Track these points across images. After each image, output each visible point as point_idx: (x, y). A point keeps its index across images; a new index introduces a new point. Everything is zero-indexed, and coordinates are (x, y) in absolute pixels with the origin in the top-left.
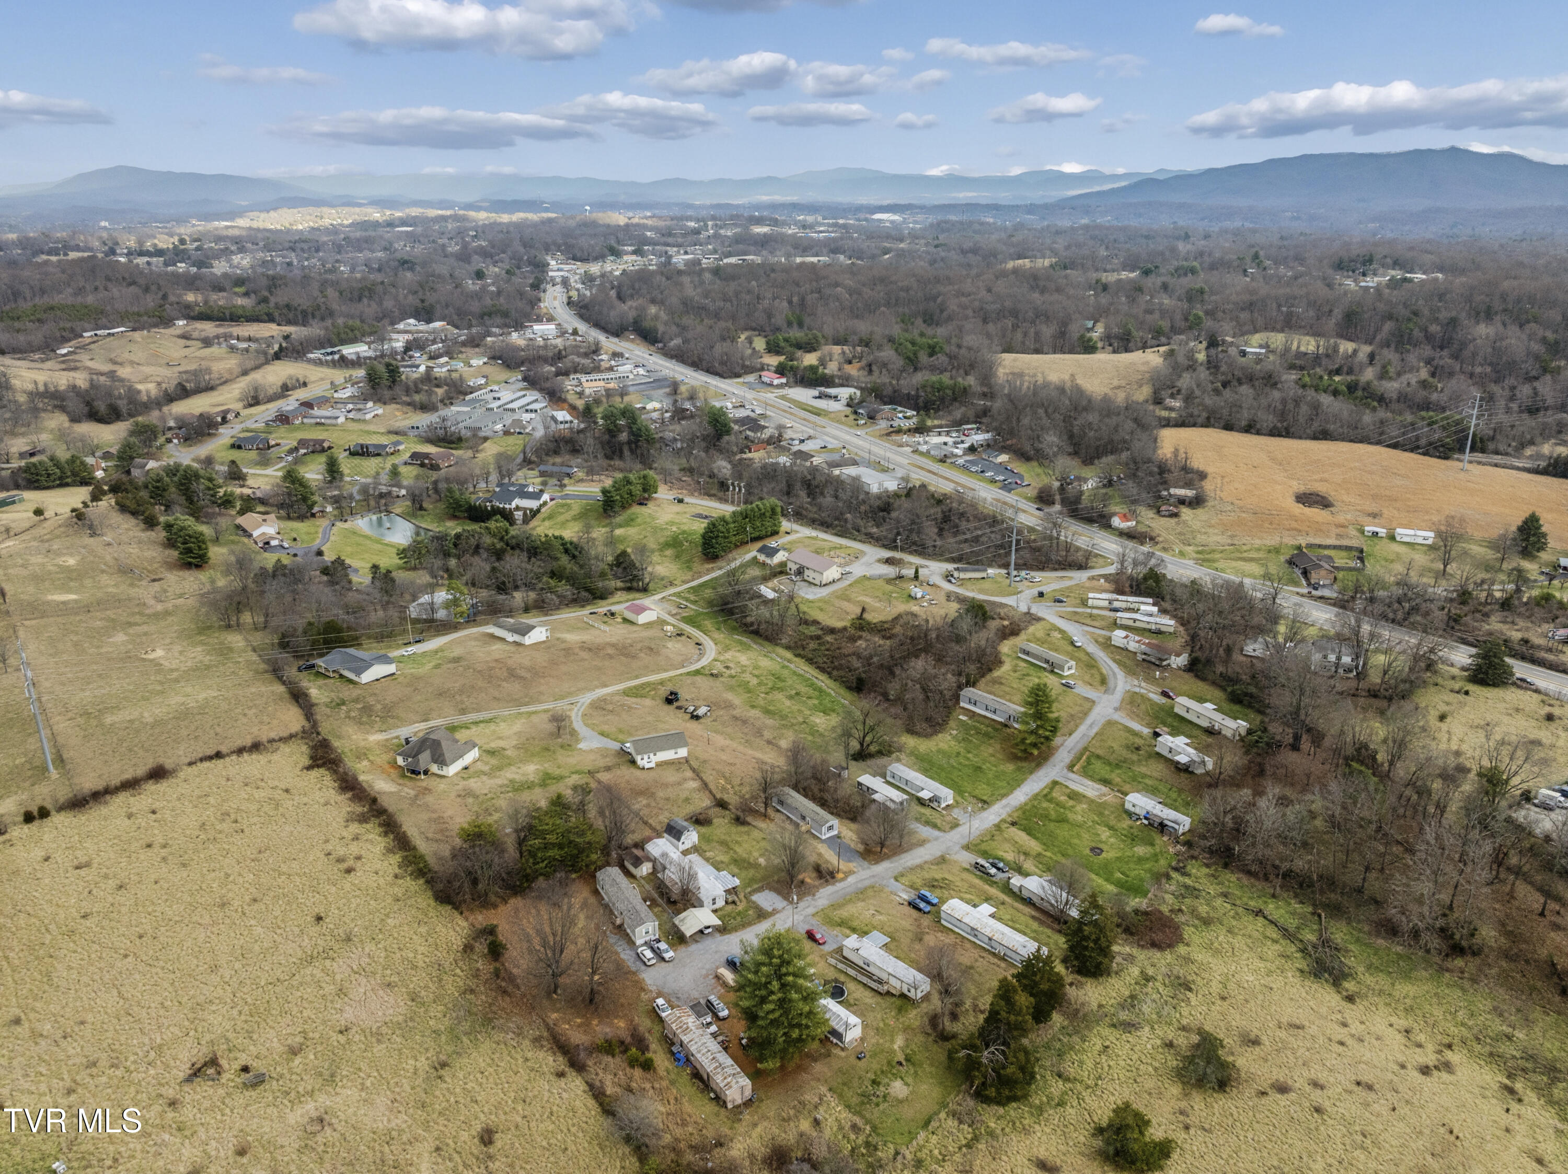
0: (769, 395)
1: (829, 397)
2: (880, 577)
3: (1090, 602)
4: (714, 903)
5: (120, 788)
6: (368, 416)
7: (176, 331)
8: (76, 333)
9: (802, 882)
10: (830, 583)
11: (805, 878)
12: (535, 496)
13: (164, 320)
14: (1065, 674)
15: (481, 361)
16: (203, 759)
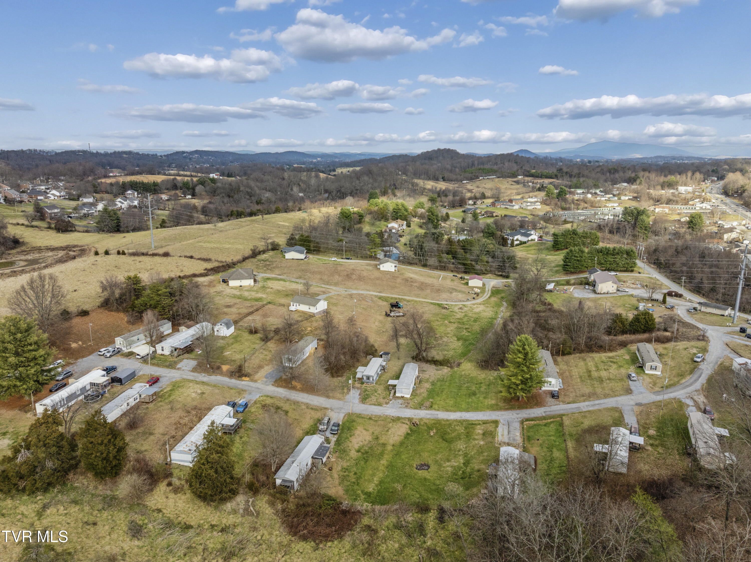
2: (638, 296)
4: (163, 350)
5: (150, 255)
6: (529, 208)
7: (515, 179)
8: (477, 177)
9: (219, 368)
10: (604, 293)
11: (225, 368)
12: (529, 235)
13: (514, 175)
14: (647, 372)
15: (627, 198)
16: (186, 257)
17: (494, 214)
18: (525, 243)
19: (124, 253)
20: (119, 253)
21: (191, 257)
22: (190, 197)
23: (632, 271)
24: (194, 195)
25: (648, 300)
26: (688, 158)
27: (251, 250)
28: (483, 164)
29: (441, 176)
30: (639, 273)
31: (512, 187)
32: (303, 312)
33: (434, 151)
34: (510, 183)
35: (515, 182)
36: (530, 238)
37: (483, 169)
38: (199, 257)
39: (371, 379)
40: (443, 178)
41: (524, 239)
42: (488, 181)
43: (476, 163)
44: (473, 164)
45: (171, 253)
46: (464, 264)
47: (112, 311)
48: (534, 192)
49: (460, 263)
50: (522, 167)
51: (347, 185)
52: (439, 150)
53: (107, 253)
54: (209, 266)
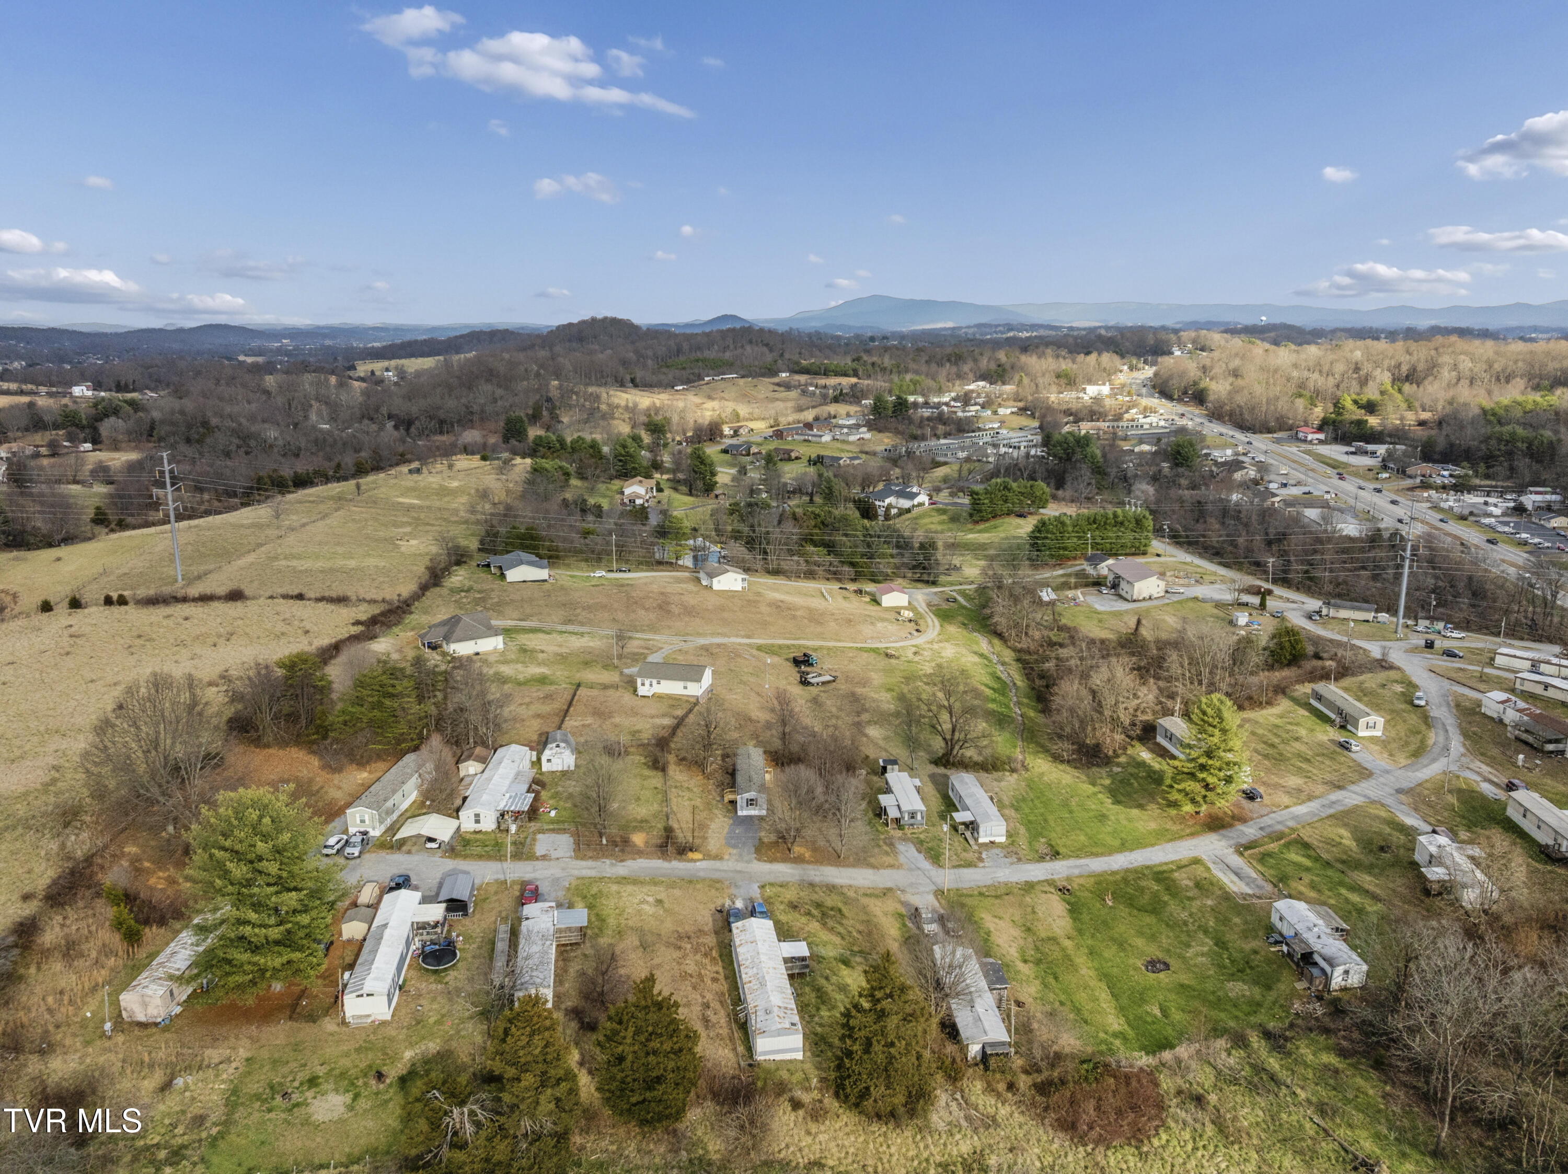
0: (1294, 449)
1: (1366, 453)
2: (1212, 600)
3: (1499, 660)
4: (477, 821)
5: (195, 600)
6: (852, 438)
7: (776, 380)
8: (700, 378)
9: (626, 841)
10: (1144, 599)
11: (638, 839)
12: (912, 496)
13: (771, 372)
14: (1360, 734)
15: (1009, 411)
16: (285, 597)
17: (793, 455)
18: (908, 511)
19: (122, 601)
20: (108, 601)
21: (300, 597)
22: (88, 446)
23: (1144, 553)
24: (96, 441)
25: (1232, 605)
26: (1033, 327)
27: (427, 568)
28: (699, 348)
29: (628, 377)
30: (1158, 555)
31: (777, 395)
32: (670, 697)
33: (583, 322)
34: (772, 387)
35: (778, 385)
36: (916, 501)
37: (704, 360)
38: (318, 595)
39: (919, 817)
40: (633, 381)
41: (905, 503)
42: (722, 385)
43: (685, 346)
44: (679, 351)
45: (247, 592)
46: (852, 564)
47: (267, 746)
48: (826, 404)
49: (843, 562)
50: (782, 355)
51: (451, 403)
52: (594, 320)
53: (75, 604)
54: (364, 612)
